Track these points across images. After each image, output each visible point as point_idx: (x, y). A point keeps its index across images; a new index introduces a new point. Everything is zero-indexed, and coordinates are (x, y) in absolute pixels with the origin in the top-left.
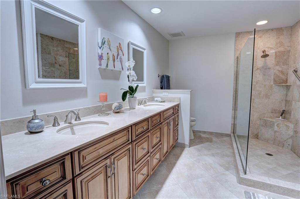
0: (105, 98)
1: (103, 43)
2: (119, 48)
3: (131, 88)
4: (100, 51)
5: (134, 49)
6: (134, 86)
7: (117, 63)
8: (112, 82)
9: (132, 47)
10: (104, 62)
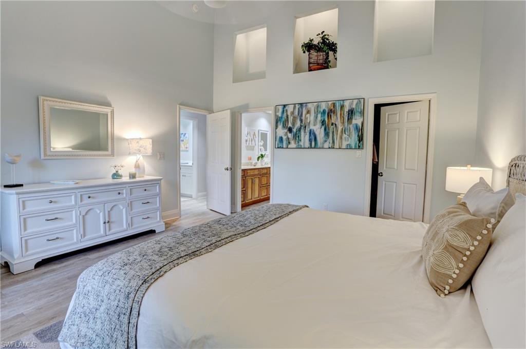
0: (250, 159)
1: (248, 134)
2: (254, 134)
3: (262, 155)
4: (246, 138)
5: (261, 133)
6: (264, 154)
7: (253, 142)
8: (251, 152)
9: (260, 132)
10: (248, 143)
